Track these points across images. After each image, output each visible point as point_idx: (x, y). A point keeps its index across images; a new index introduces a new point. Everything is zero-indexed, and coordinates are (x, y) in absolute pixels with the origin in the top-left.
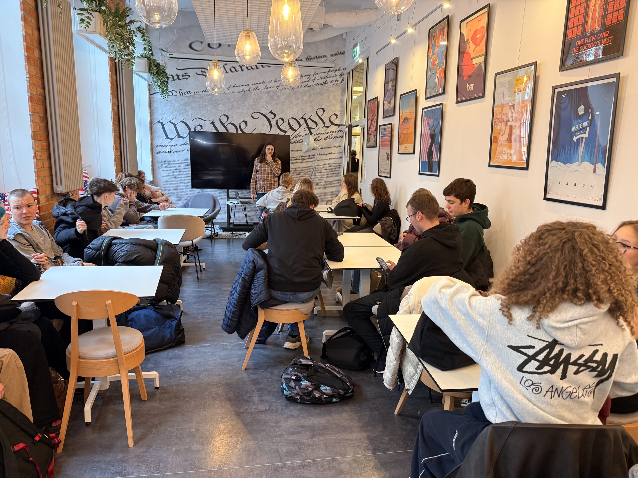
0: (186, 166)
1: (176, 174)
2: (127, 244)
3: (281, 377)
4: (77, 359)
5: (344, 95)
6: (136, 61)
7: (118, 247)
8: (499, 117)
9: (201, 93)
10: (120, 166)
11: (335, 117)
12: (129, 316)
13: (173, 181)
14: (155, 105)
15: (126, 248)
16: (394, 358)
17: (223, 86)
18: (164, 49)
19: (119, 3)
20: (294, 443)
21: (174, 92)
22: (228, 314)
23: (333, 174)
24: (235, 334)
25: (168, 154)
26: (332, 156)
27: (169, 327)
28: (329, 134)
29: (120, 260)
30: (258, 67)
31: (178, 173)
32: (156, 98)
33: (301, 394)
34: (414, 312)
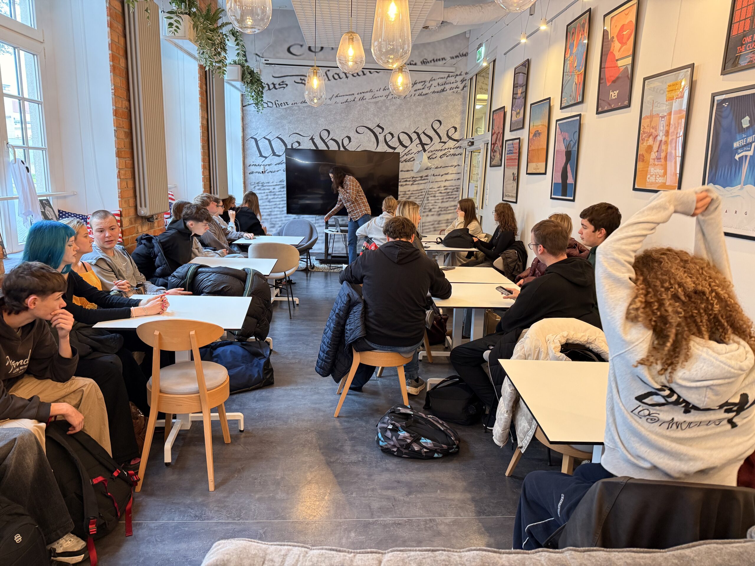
0: (281, 188)
1: (270, 197)
2: (214, 273)
3: (377, 426)
4: (158, 393)
5: (466, 104)
6: (227, 69)
7: (204, 276)
8: (647, 130)
9: (300, 104)
10: (208, 187)
11: (454, 130)
12: (214, 352)
13: (266, 205)
14: (248, 118)
15: (213, 277)
16: (505, 410)
17: (323, 97)
18: (259, 54)
19: (211, 4)
20: (388, 498)
21: (270, 104)
22: (322, 354)
23: (449, 198)
24: (330, 377)
25: (262, 174)
26: (449, 177)
27: (256, 366)
28: (446, 151)
29: (206, 291)
30: (365, 73)
31: (273, 197)
32: (250, 111)
33: (398, 446)
34: (530, 357)
